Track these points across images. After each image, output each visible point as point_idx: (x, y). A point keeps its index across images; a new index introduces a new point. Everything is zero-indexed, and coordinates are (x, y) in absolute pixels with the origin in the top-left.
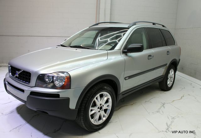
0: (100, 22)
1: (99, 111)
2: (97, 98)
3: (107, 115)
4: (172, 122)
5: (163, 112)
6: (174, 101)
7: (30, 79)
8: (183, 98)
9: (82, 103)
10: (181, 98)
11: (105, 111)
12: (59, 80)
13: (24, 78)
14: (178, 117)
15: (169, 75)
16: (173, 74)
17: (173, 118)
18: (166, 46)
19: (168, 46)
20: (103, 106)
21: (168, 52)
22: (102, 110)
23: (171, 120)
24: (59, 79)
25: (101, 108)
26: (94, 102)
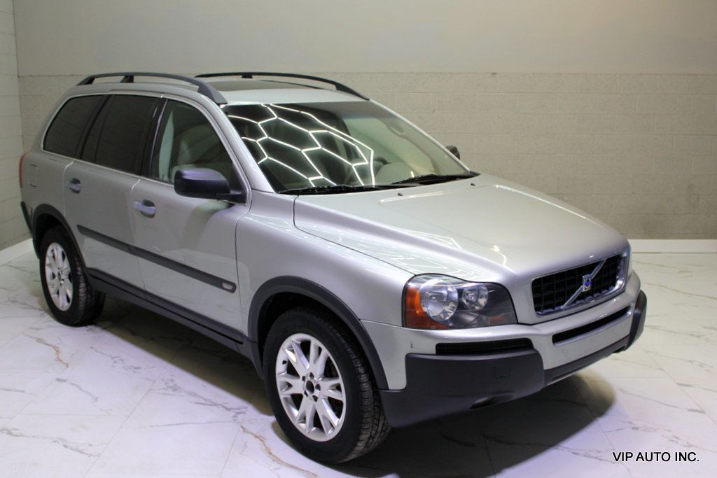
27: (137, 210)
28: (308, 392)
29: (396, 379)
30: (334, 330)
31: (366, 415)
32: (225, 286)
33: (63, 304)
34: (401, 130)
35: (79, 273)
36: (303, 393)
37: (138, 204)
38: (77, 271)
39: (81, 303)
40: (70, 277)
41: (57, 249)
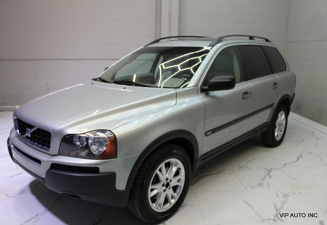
0: (162, 37)
1: (164, 191)
2: (160, 170)
3: (178, 195)
4: (284, 203)
5: (268, 185)
6: (286, 165)
7: (49, 143)
8: (300, 159)
9: (136, 180)
10: (298, 159)
11: (175, 188)
12: (97, 144)
13: (39, 139)
14: (294, 193)
15: (278, 122)
16: (283, 119)
17: (286, 196)
18: (272, 73)
19: (275, 73)
20: (171, 181)
21: (275, 84)
22: (170, 188)
23: (282, 199)
24: (97, 142)
25: (167, 185)
26: (157, 176)
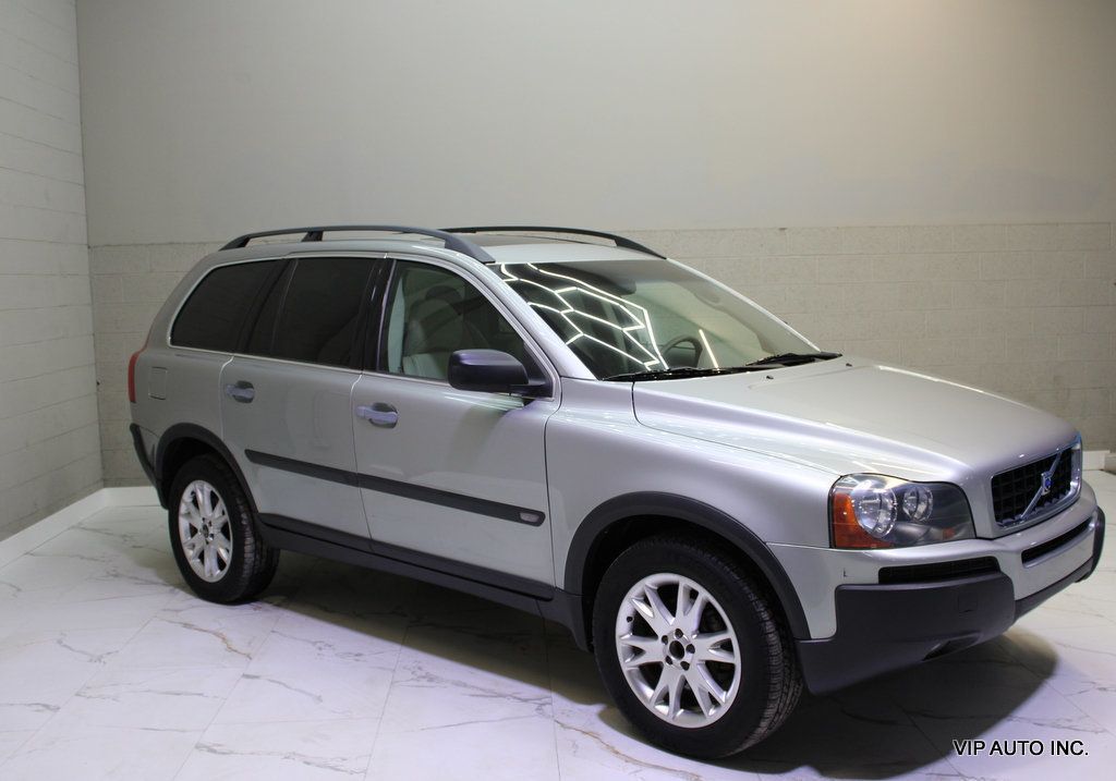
27: (364, 418)
28: (673, 658)
29: (822, 623)
30: (720, 563)
31: (774, 680)
32: (524, 517)
33: (210, 572)
34: (717, 300)
35: (244, 523)
36: (663, 660)
37: (366, 410)
38: (241, 519)
39: (246, 567)
40: (225, 530)
41: (202, 491)
